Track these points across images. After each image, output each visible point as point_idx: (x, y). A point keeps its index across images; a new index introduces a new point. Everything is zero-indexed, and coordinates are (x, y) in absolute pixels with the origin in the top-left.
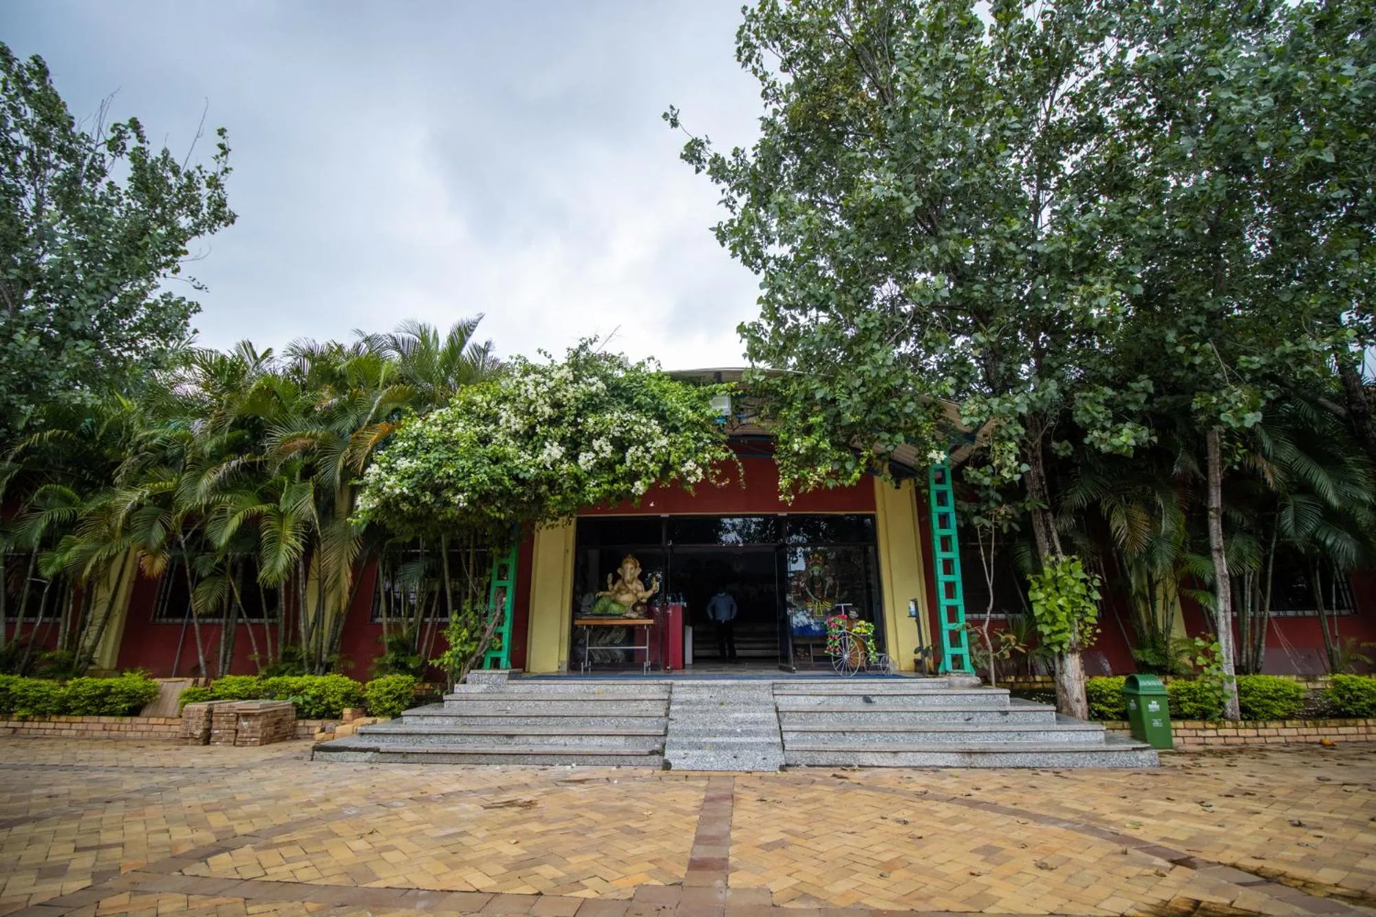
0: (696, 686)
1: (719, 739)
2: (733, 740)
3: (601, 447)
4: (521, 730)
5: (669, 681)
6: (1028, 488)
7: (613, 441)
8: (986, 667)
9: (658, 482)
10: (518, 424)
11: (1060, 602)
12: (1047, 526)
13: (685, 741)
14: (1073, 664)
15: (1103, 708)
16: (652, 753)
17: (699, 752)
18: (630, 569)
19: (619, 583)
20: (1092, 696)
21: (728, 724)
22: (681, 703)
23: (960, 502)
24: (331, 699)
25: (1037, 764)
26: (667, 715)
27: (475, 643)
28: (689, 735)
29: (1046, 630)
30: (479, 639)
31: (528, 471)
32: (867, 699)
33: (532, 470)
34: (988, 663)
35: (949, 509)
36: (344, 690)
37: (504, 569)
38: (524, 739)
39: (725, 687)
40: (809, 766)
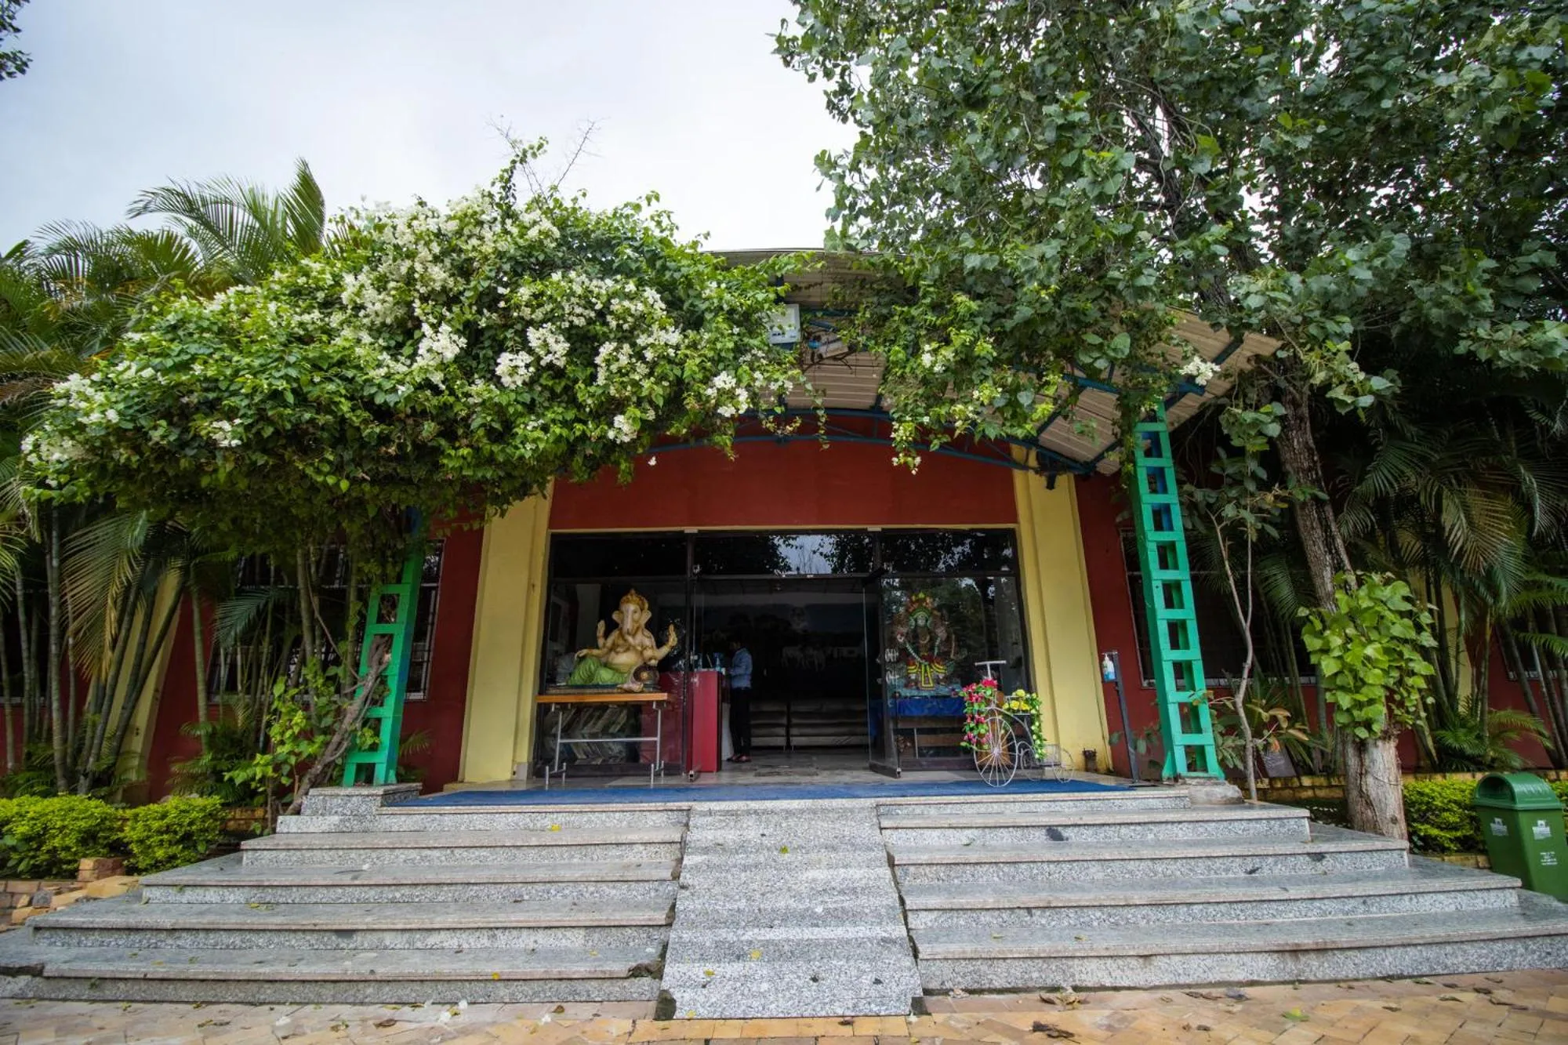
0: (733, 814)
1: (778, 934)
2: (808, 933)
3: (546, 344)
4: (369, 921)
5: (685, 805)
6: (1288, 467)
7: (572, 334)
8: (1241, 766)
9: (662, 421)
10: (378, 305)
11: (1370, 651)
12: (1326, 528)
13: (708, 938)
14: (1384, 757)
15: (1435, 832)
16: (636, 972)
17: (735, 969)
18: (633, 613)
19: (615, 634)
20: (1416, 811)
21: (797, 895)
22: (706, 850)
23: (1187, 487)
24: (57, 842)
25: (1425, 970)
26: (676, 877)
27: (320, 739)
28: (716, 923)
29: (1345, 701)
30: (328, 731)
31: (394, 390)
32: (1054, 834)
33: (401, 389)
34: (1244, 761)
35: (1171, 498)
36: (83, 824)
37: (390, 603)
38: (373, 938)
39: (789, 813)
40: (971, 992)
